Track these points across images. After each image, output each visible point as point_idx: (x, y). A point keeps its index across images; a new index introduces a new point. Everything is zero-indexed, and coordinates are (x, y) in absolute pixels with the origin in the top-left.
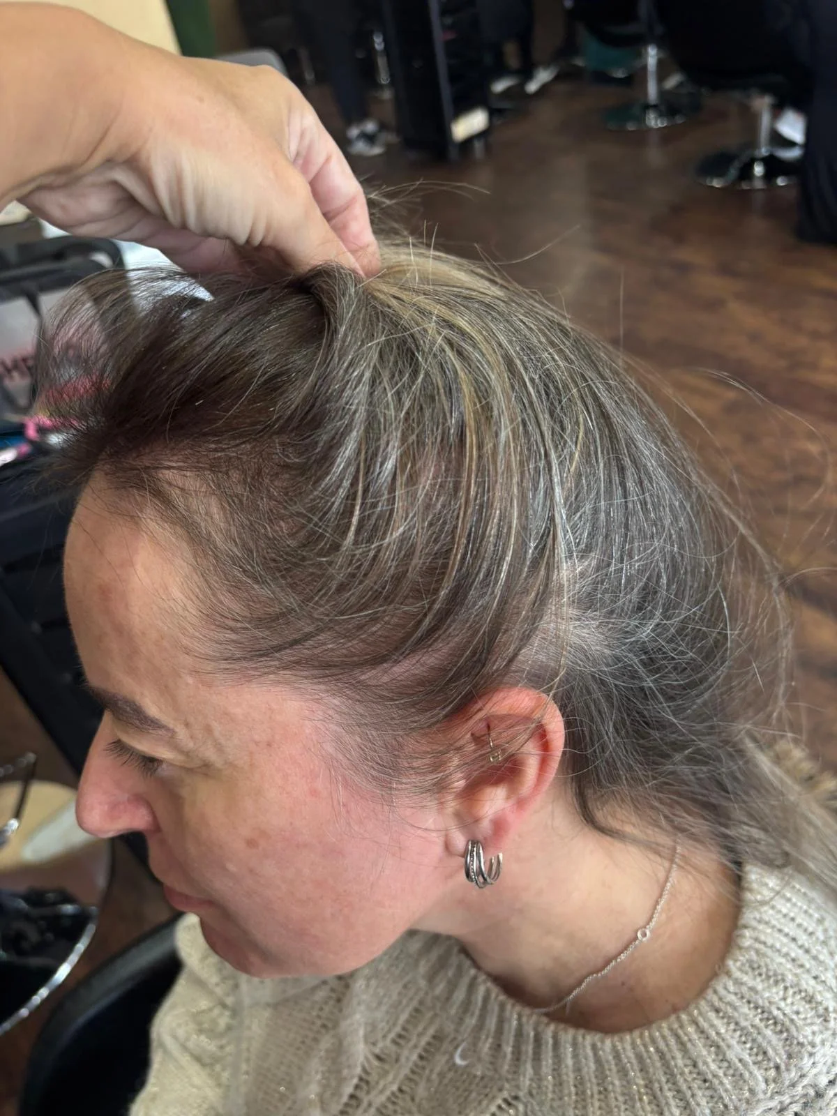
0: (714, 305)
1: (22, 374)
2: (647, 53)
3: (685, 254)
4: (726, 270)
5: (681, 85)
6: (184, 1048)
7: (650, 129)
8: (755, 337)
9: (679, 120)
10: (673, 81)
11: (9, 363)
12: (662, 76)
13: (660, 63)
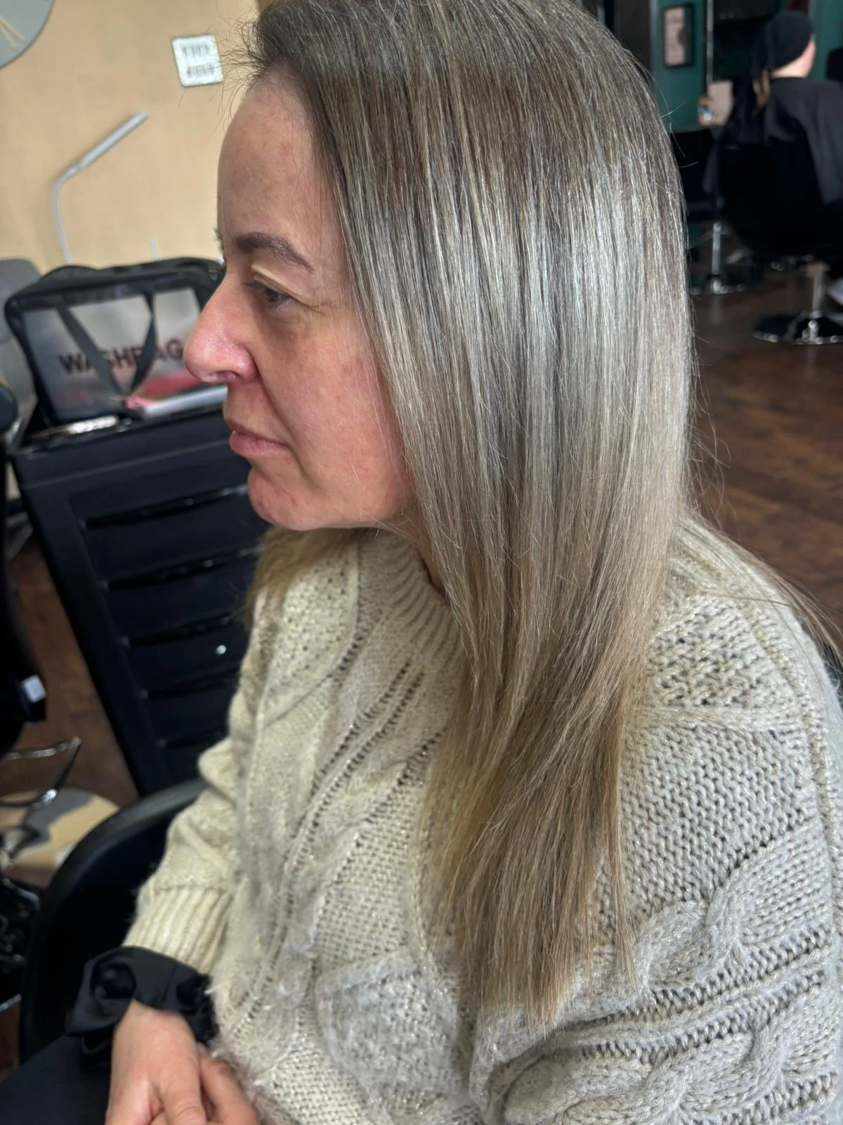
0: (762, 434)
1: (129, 363)
2: (711, 229)
3: (737, 393)
4: (776, 407)
5: (743, 259)
6: (198, 831)
7: (713, 295)
8: (800, 462)
9: (740, 288)
10: (735, 258)
11: (120, 352)
12: (724, 253)
13: (724, 240)
